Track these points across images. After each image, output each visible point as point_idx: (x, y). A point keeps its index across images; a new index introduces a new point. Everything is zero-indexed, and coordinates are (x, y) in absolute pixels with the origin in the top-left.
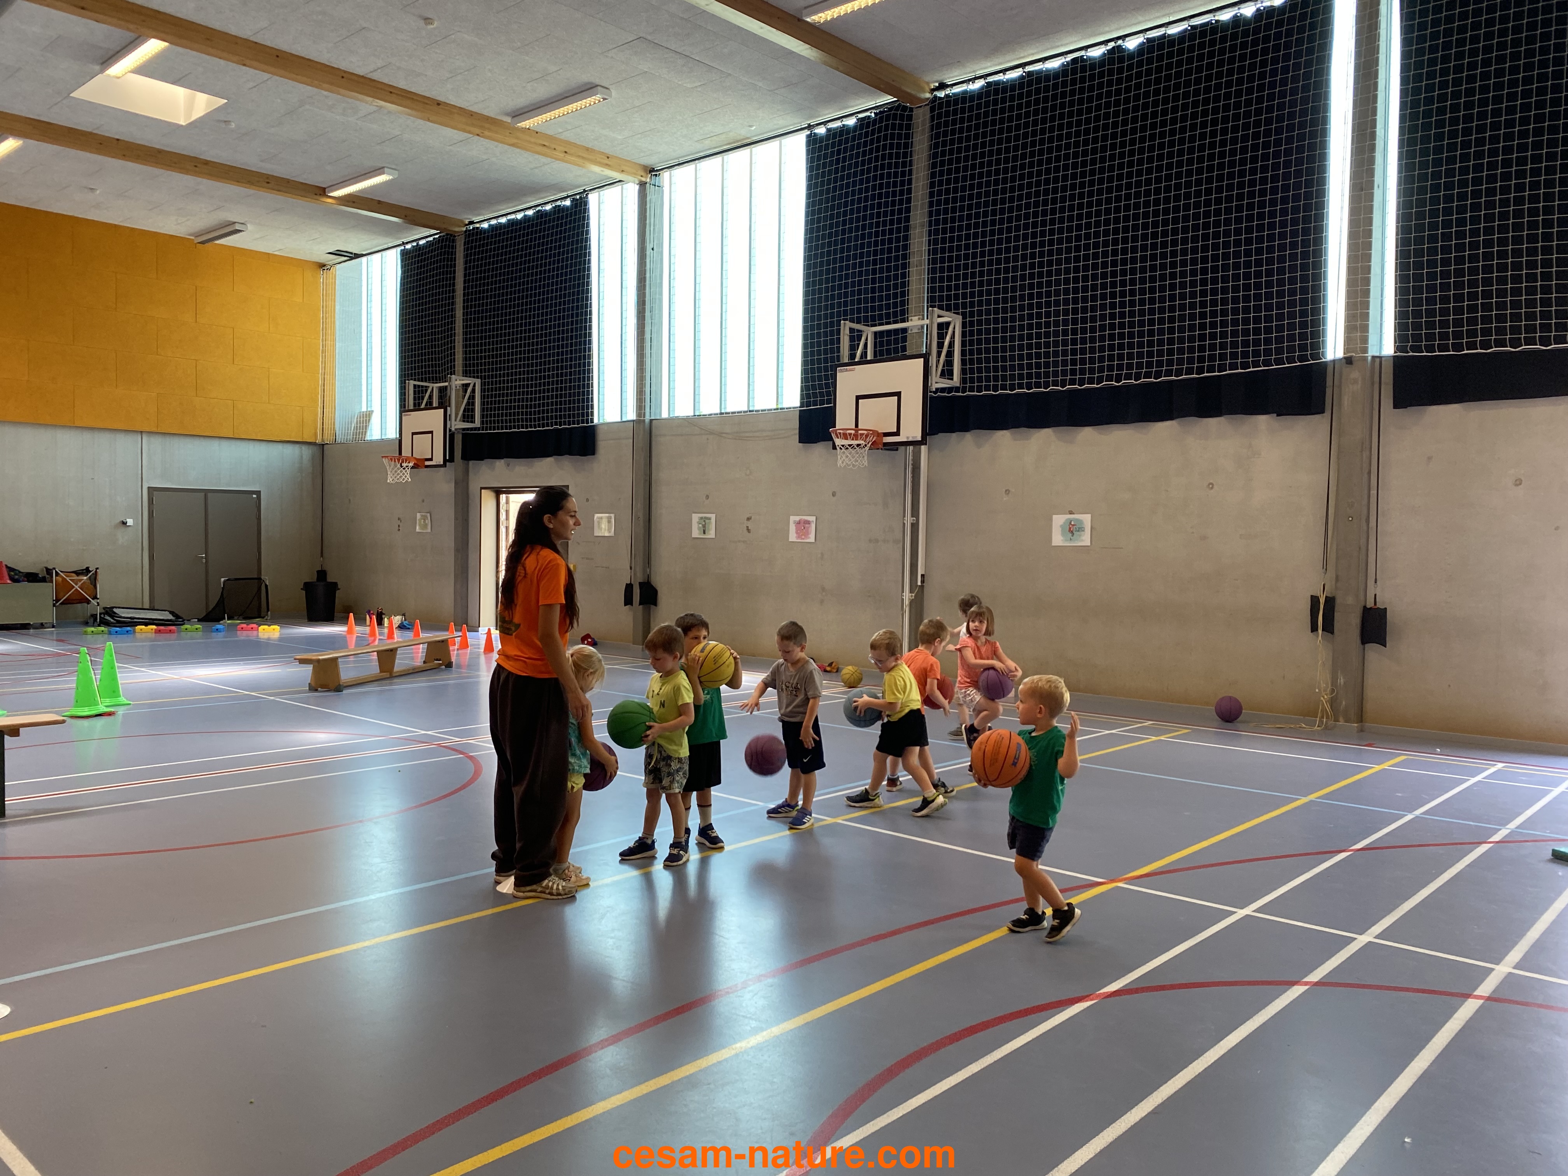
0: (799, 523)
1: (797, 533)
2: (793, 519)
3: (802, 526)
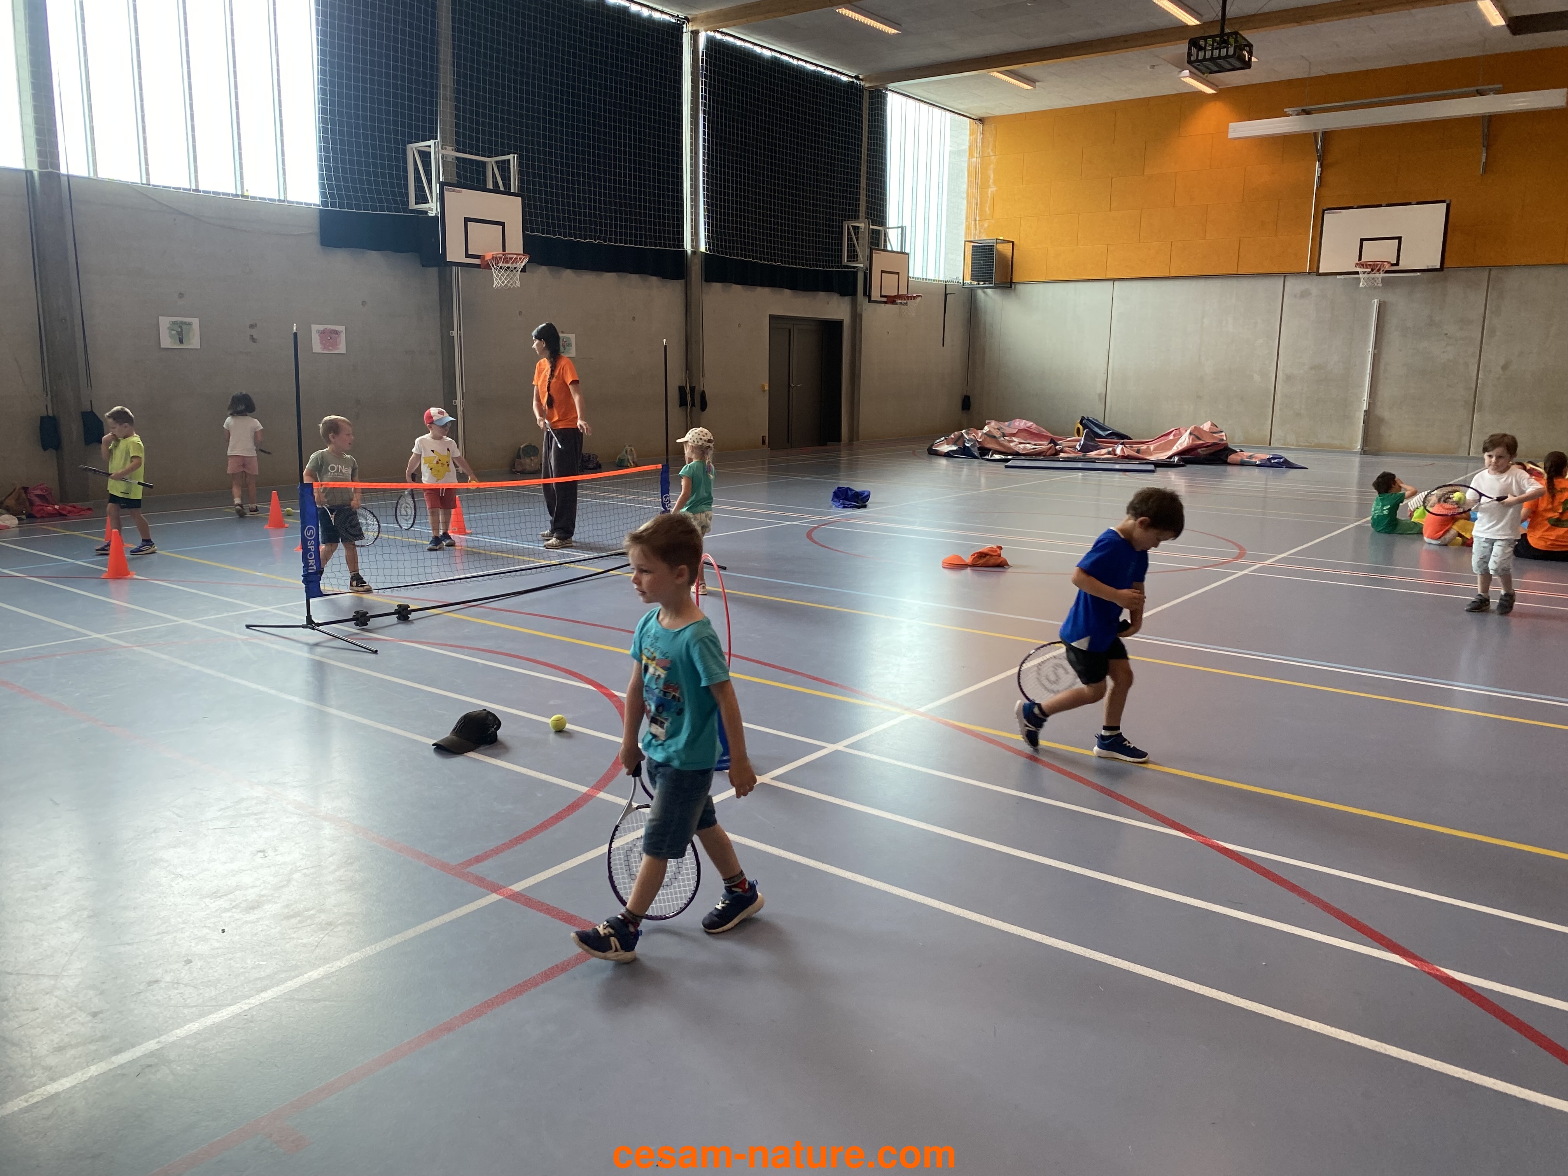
0: (323, 333)
1: (321, 343)
2: (315, 328)
3: (329, 337)
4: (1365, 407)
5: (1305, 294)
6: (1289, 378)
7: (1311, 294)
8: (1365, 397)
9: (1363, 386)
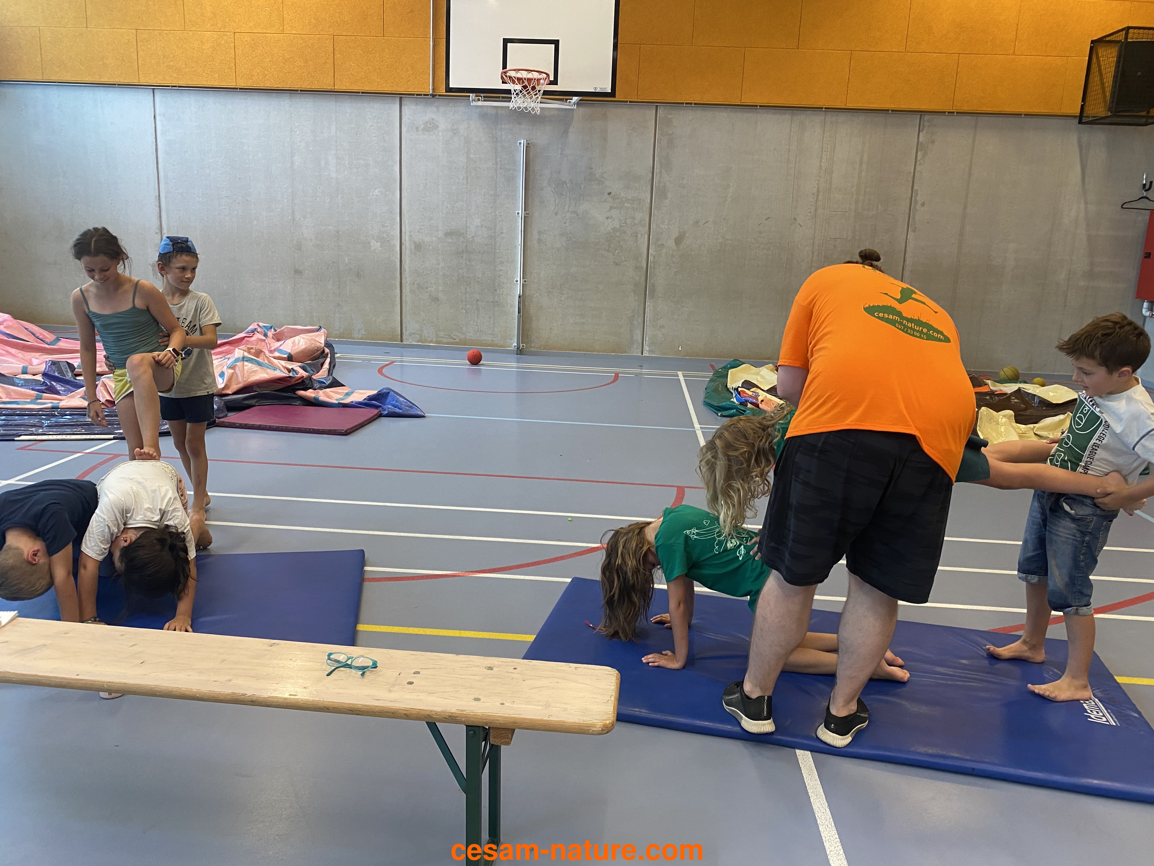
4: (518, 290)
5: (430, 127)
6: (418, 247)
7: (437, 127)
8: (518, 276)
9: (513, 262)
